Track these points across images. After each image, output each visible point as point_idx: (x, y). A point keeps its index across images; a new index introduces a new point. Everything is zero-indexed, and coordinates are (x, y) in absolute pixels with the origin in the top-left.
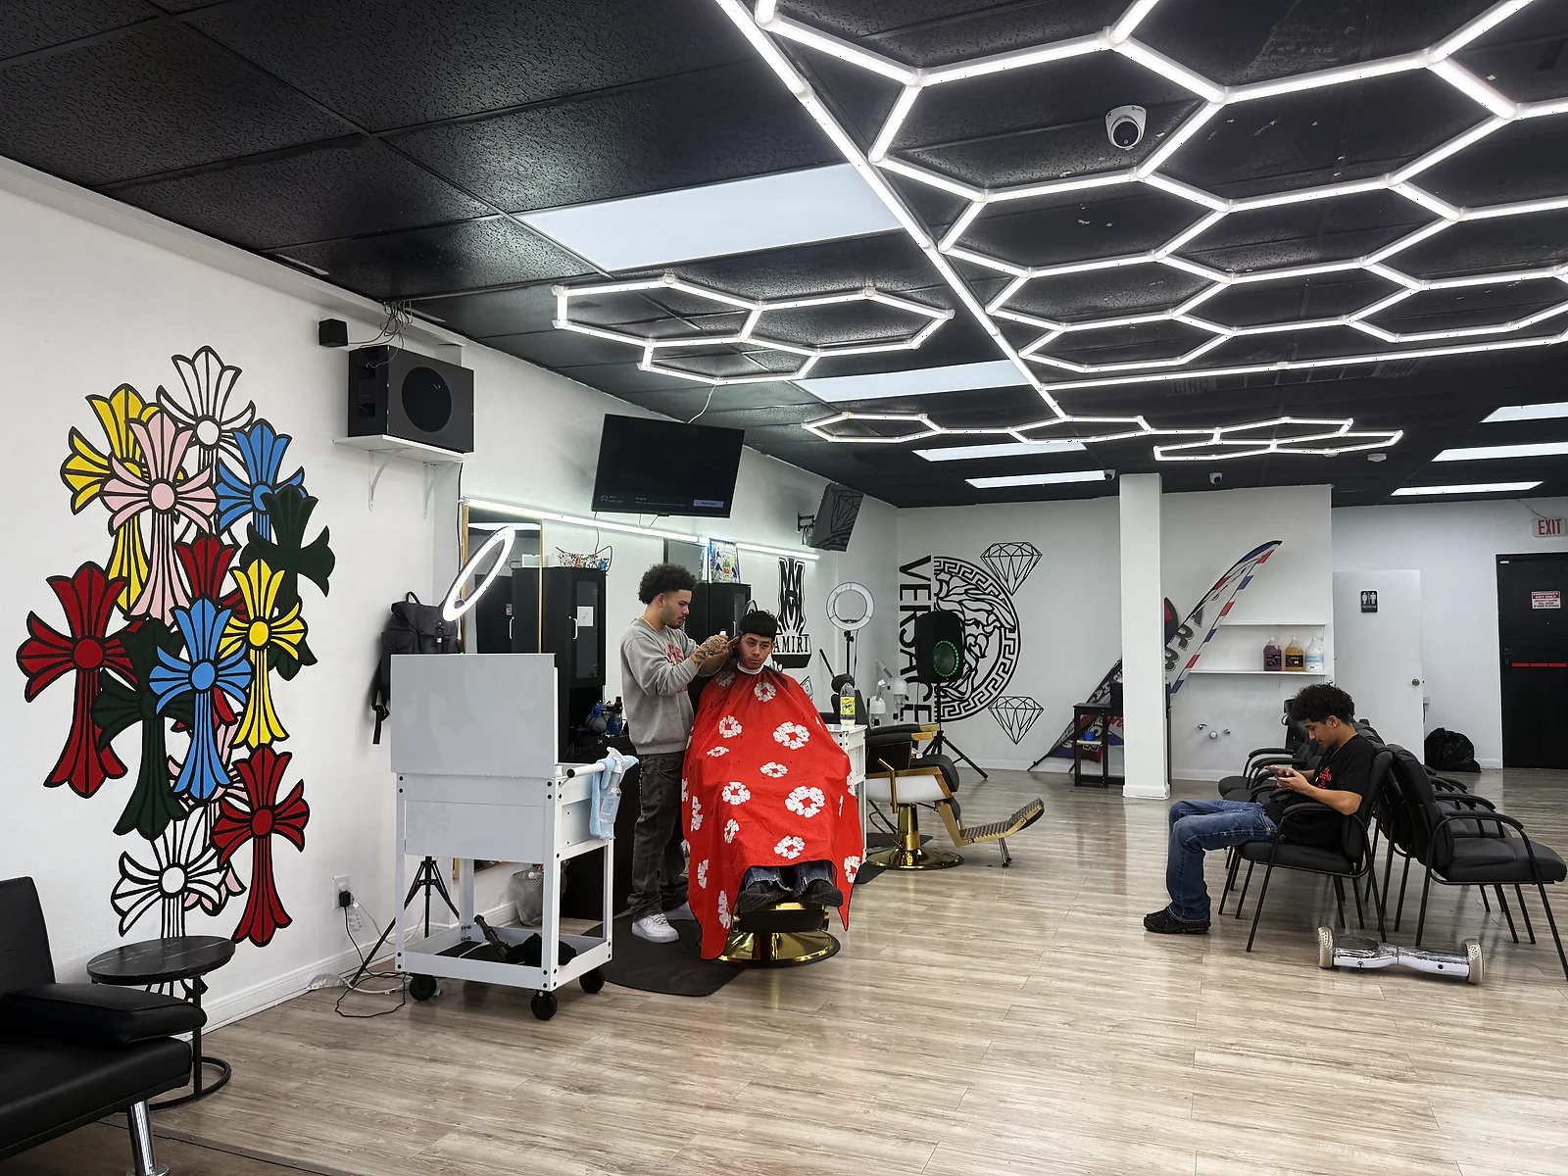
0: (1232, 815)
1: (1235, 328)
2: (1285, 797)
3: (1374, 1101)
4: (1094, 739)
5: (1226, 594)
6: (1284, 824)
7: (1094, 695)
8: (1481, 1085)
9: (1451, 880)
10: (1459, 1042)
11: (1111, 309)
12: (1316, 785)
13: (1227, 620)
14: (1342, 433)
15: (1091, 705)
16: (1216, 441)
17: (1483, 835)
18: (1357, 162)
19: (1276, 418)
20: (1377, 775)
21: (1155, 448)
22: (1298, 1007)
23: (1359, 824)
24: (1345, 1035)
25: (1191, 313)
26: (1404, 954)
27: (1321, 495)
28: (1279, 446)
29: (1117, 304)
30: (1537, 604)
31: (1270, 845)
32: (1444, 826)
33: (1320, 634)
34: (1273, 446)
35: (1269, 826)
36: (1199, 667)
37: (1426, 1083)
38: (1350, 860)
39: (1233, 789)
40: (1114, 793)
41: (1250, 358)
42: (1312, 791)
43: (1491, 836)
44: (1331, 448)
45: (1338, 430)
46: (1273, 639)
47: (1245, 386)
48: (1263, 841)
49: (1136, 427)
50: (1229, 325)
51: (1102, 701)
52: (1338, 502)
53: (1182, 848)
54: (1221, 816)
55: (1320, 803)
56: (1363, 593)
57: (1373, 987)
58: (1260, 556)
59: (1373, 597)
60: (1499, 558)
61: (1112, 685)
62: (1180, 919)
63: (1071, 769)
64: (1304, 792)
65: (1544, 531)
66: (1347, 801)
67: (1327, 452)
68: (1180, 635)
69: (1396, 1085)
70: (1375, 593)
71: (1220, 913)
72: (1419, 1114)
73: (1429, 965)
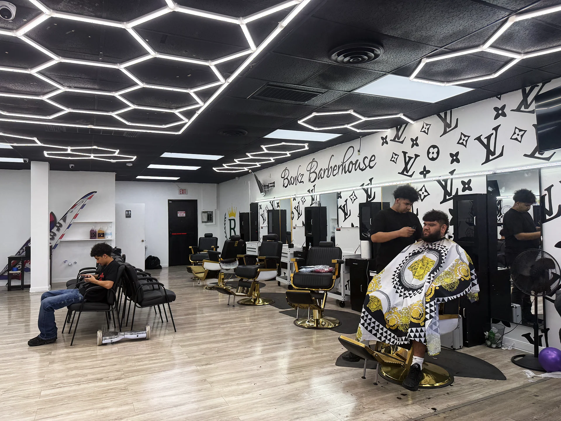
0: (66, 295)
1: (70, 109)
2: (87, 285)
3: (108, 390)
4: (18, 270)
5: (75, 211)
6: (86, 295)
7: (19, 252)
8: (145, 373)
9: (142, 306)
10: (140, 360)
11: (14, 90)
12: (98, 280)
13: (76, 221)
14: (116, 154)
15: (17, 256)
16: (69, 152)
17: (154, 289)
18: (107, 56)
19: (91, 146)
20: (119, 274)
21: (44, 152)
22: (87, 363)
23: (113, 292)
24: (102, 368)
25: (50, 99)
26: (126, 334)
27: (112, 176)
28: (94, 157)
29: (16, 88)
30: (179, 215)
31: (80, 304)
32: (140, 288)
33: (110, 225)
34: (92, 156)
35: (80, 296)
36: (64, 239)
37: (127, 378)
38: (109, 305)
39: (72, 284)
40: (26, 292)
41: (78, 121)
42: (97, 282)
43: (157, 290)
44: (113, 159)
45: (115, 153)
46: (93, 227)
47: (78, 132)
48: (78, 303)
49: (34, 142)
50: (68, 107)
51: (23, 254)
52: (118, 179)
53: (44, 311)
54: (61, 296)
55: (99, 286)
56: (126, 211)
57: (115, 348)
58: (89, 197)
59: (130, 212)
60: (169, 200)
61: (27, 248)
62: (44, 339)
63: (7, 284)
64: (94, 283)
65: (181, 193)
66: (108, 284)
67: (112, 161)
68: (57, 226)
69: (117, 381)
70: (130, 211)
71: (62, 333)
72: (123, 390)
73: (134, 336)
